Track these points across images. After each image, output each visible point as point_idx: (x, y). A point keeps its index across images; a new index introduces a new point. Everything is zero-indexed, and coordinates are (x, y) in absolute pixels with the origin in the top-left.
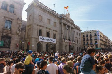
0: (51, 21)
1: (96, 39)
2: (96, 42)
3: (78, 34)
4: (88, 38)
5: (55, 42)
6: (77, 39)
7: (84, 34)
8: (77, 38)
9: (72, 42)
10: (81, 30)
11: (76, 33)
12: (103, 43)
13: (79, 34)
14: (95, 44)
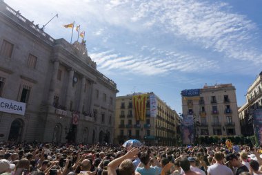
0: (18, 48)
1: (148, 116)
2: (148, 122)
3: (108, 99)
4: (131, 112)
5: (22, 113)
6: (103, 110)
7: (123, 100)
8: (102, 108)
9: (82, 116)
10: (117, 91)
11: (101, 96)
12: (165, 125)
13: (111, 98)
14: (146, 127)
